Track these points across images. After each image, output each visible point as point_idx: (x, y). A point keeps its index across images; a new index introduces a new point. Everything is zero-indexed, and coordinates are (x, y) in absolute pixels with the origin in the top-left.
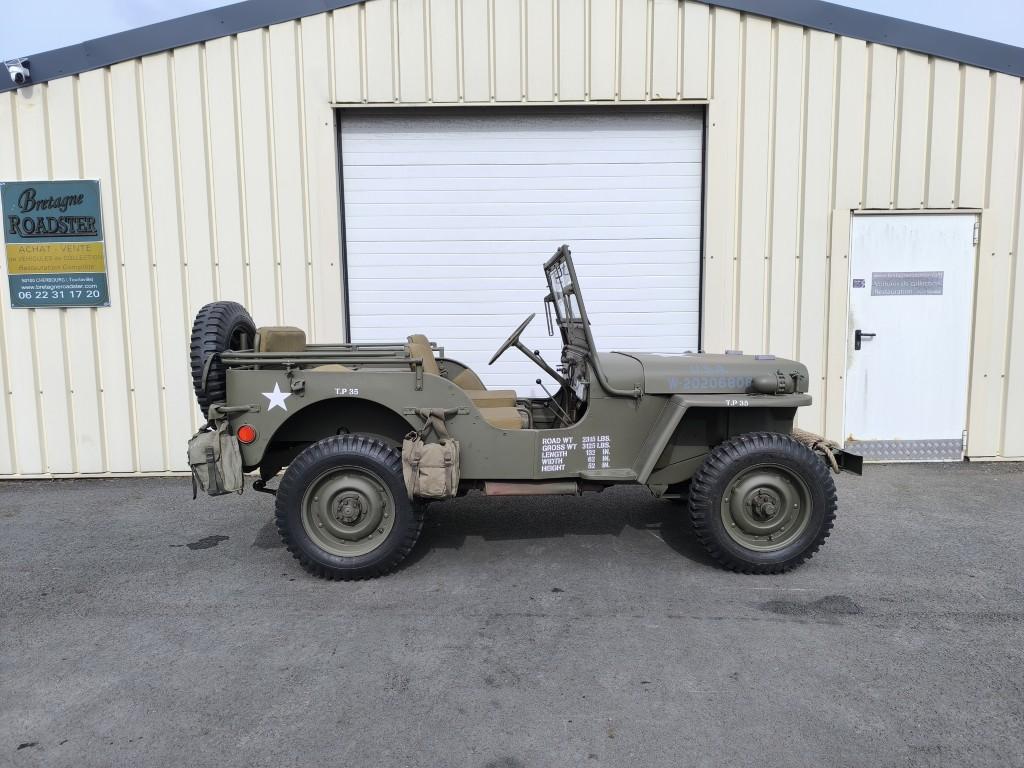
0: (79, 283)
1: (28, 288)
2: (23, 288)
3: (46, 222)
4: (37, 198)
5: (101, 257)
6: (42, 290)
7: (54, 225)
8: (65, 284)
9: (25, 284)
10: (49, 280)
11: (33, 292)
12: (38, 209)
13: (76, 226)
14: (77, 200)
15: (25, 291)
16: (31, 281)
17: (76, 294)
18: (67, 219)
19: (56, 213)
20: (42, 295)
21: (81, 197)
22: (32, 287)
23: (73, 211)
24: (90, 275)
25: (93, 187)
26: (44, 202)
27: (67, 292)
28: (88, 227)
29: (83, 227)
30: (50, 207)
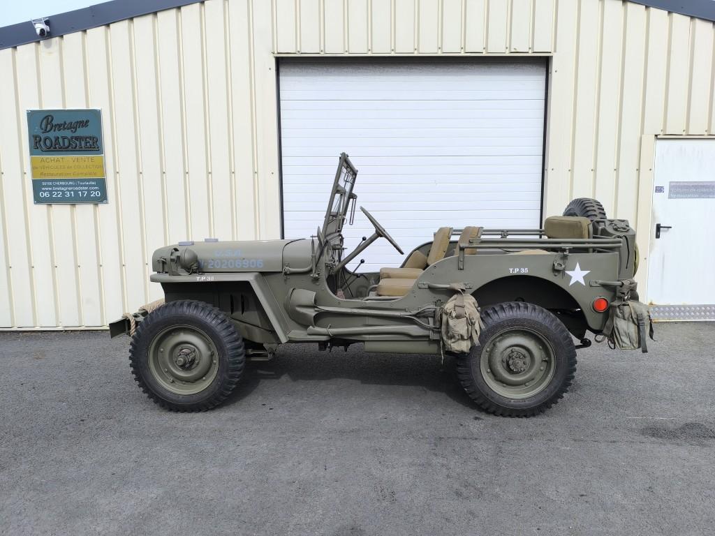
0: (85, 186)
1: (47, 189)
2: (43, 189)
3: (61, 140)
4: (54, 123)
5: (102, 167)
6: (57, 191)
7: (67, 144)
8: (75, 186)
9: (44, 186)
10: (63, 183)
11: (50, 192)
12: (55, 131)
13: (83, 143)
14: (84, 124)
15: (45, 191)
16: (50, 184)
17: (83, 194)
18: (77, 138)
19: (68, 133)
20: (58, 194)
21: (87, 122)
22: (50, 189)
23: (81, 132)
24: (93, 180)
25: (96, 114)
26: (59, 125)
27: (76, 192)
28: (93, 145)
29: (88, 144)
30: (64, 129)
